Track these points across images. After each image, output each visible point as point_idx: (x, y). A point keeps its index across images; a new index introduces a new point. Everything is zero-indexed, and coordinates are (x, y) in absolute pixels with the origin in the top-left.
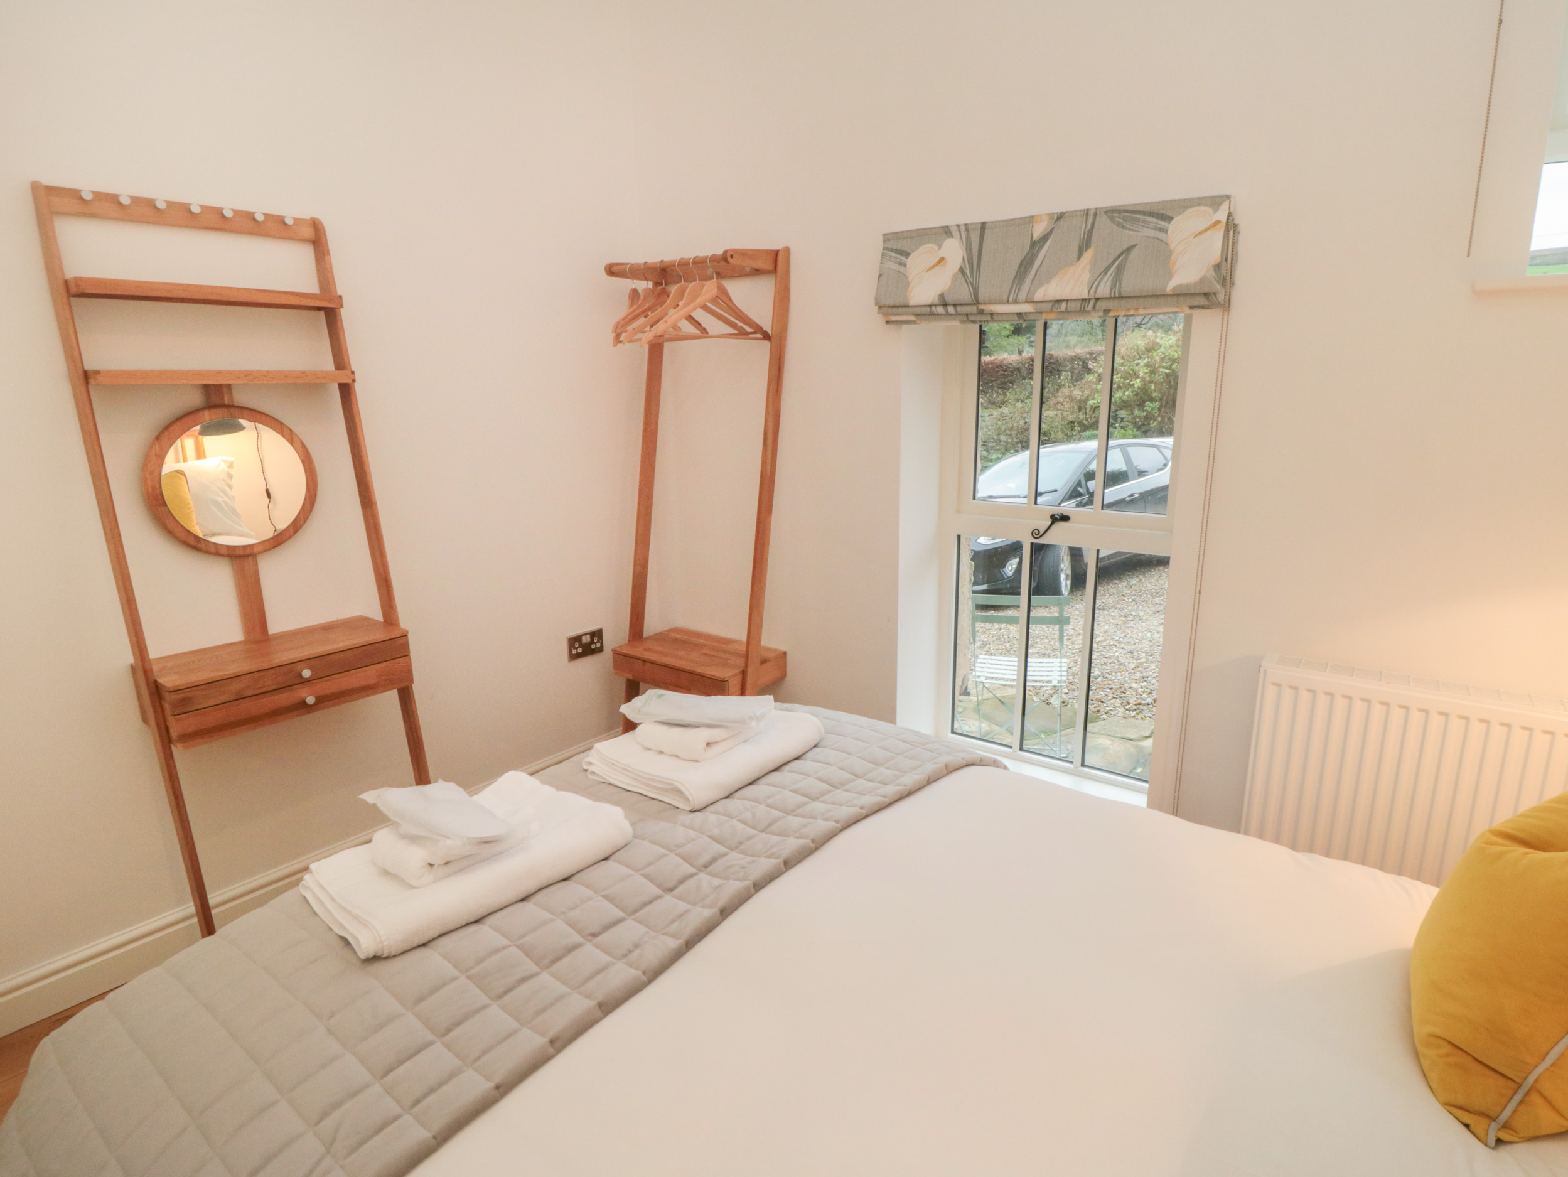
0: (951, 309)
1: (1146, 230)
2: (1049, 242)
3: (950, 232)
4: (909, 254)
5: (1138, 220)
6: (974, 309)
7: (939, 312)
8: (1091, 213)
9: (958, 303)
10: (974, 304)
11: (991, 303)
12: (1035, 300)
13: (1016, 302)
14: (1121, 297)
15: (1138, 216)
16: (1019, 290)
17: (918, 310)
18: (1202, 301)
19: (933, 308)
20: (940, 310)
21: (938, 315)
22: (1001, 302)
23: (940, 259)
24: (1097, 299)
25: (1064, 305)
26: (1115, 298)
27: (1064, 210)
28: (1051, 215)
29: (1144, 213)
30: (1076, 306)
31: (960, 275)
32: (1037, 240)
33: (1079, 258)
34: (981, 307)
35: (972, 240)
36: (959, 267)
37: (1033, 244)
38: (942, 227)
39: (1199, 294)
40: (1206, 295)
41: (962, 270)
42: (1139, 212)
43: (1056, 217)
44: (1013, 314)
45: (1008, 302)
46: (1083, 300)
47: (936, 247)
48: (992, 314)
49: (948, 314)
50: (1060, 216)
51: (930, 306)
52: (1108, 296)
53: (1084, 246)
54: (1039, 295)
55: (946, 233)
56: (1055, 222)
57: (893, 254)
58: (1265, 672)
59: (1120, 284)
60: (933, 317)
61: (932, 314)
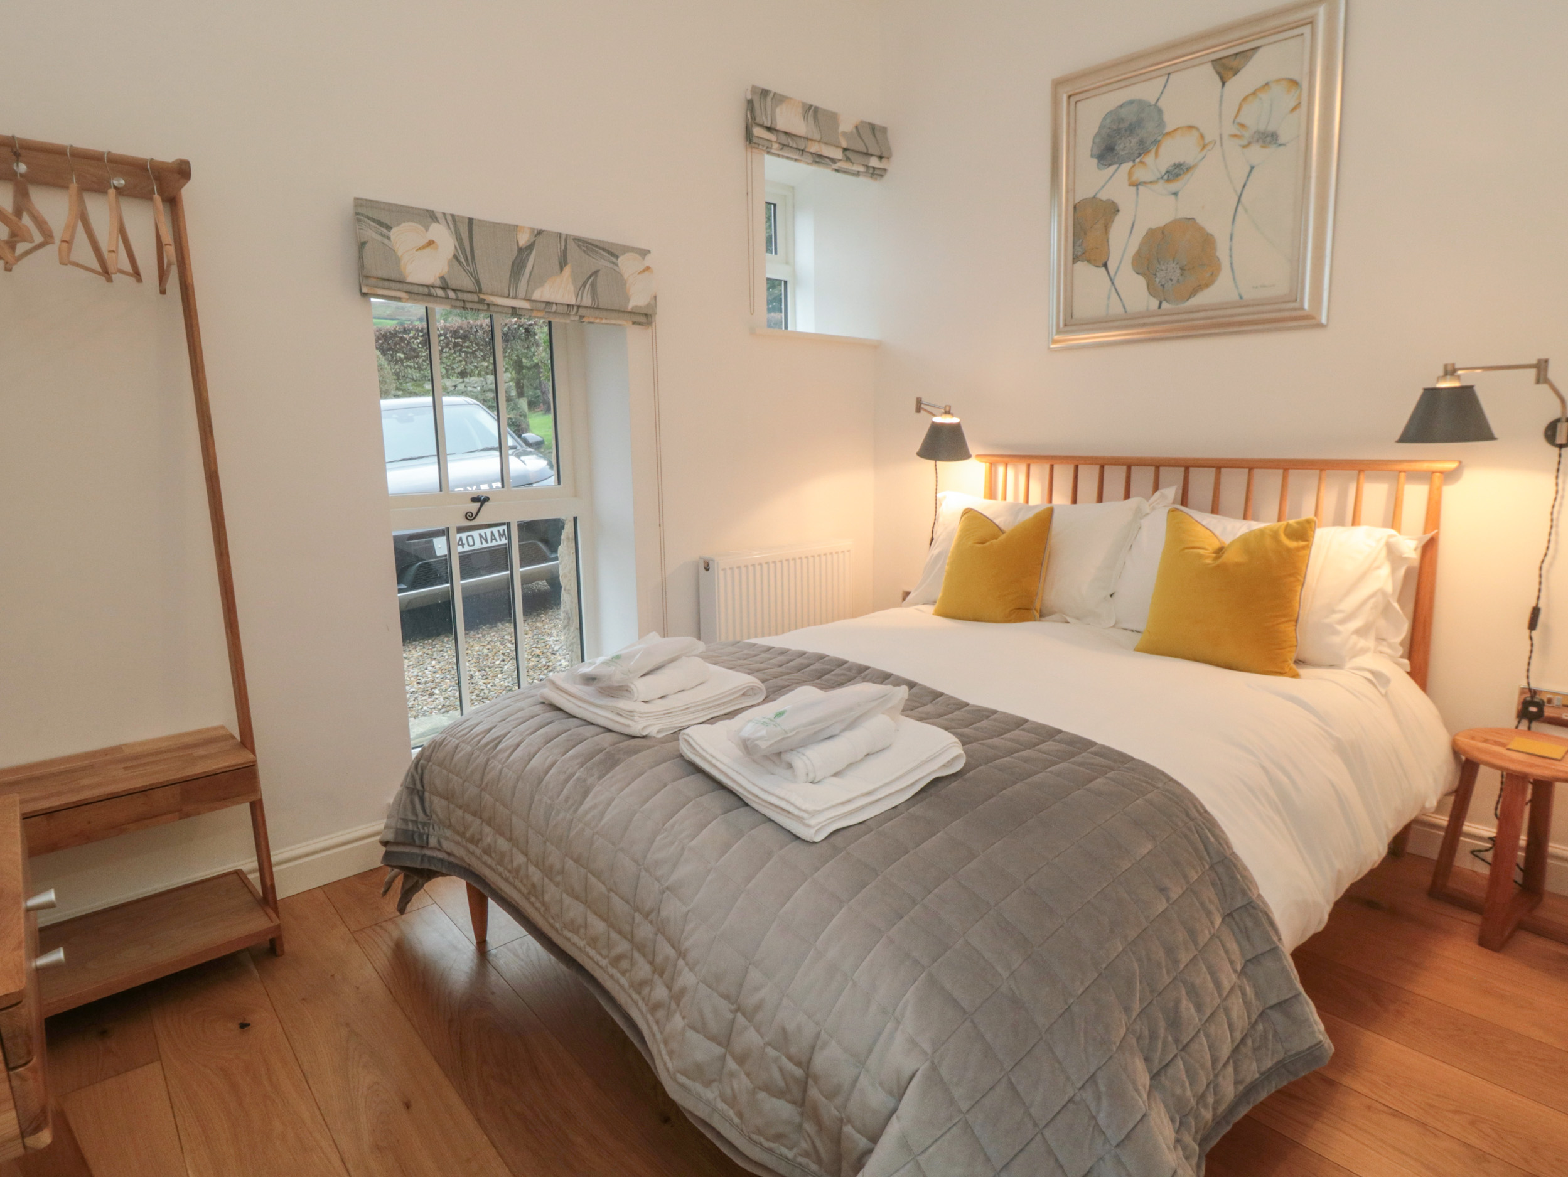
0: (452, 294)
1: (603, 260)
2: (534, 252)
3: (436, 218)
4: (391, 228)
5: (597, 252)
6: (475, 298)
7: (438, 295)
8: (563, 237)
9: (459, 288)
10: (476, 293)
11: (492, 294)
12: (533, 298)
13: (515, 298)
14: (598, 308)
15: (596, 249)
16: (517, 287)
17: (411, 288)
18: (642, 319)
19: (432, 289)
20: (440, 293)
21: (437, 296)
22: (502, 296)
23: (430, 241)
24: (579, 307)
25: (554, 307)
26: (593, 308)
27: (543, 229)
28: (532, 230)
29: (600, 248)
30: (564, 309)
31: (454, 260)
32: (524, 247)
33: (561, 270)
34: (482, 296)
35: (461, 231)
36: (453, 254)
37: (520, 250)
38: (427, 210)
39: (642, 314)
40: (646, 315)
41: (455, 257)
42: (596, 246)
43: (536, 232)
44: (508, 307)
45: (508, 297)
46: (568, 305)
47: (422, 229)
48: (488, 305)
49: (447, 298)
50: (540, 233)
51: (428, 286)
52: (590, 305)
53: (563, 263)
54: (537, 295)
55: (431, 217)
56: (535, 236)
57: (371, 223)
58: (718, 563)
59: (598, 299)
60: (432, 298)
61: (430, 295)
